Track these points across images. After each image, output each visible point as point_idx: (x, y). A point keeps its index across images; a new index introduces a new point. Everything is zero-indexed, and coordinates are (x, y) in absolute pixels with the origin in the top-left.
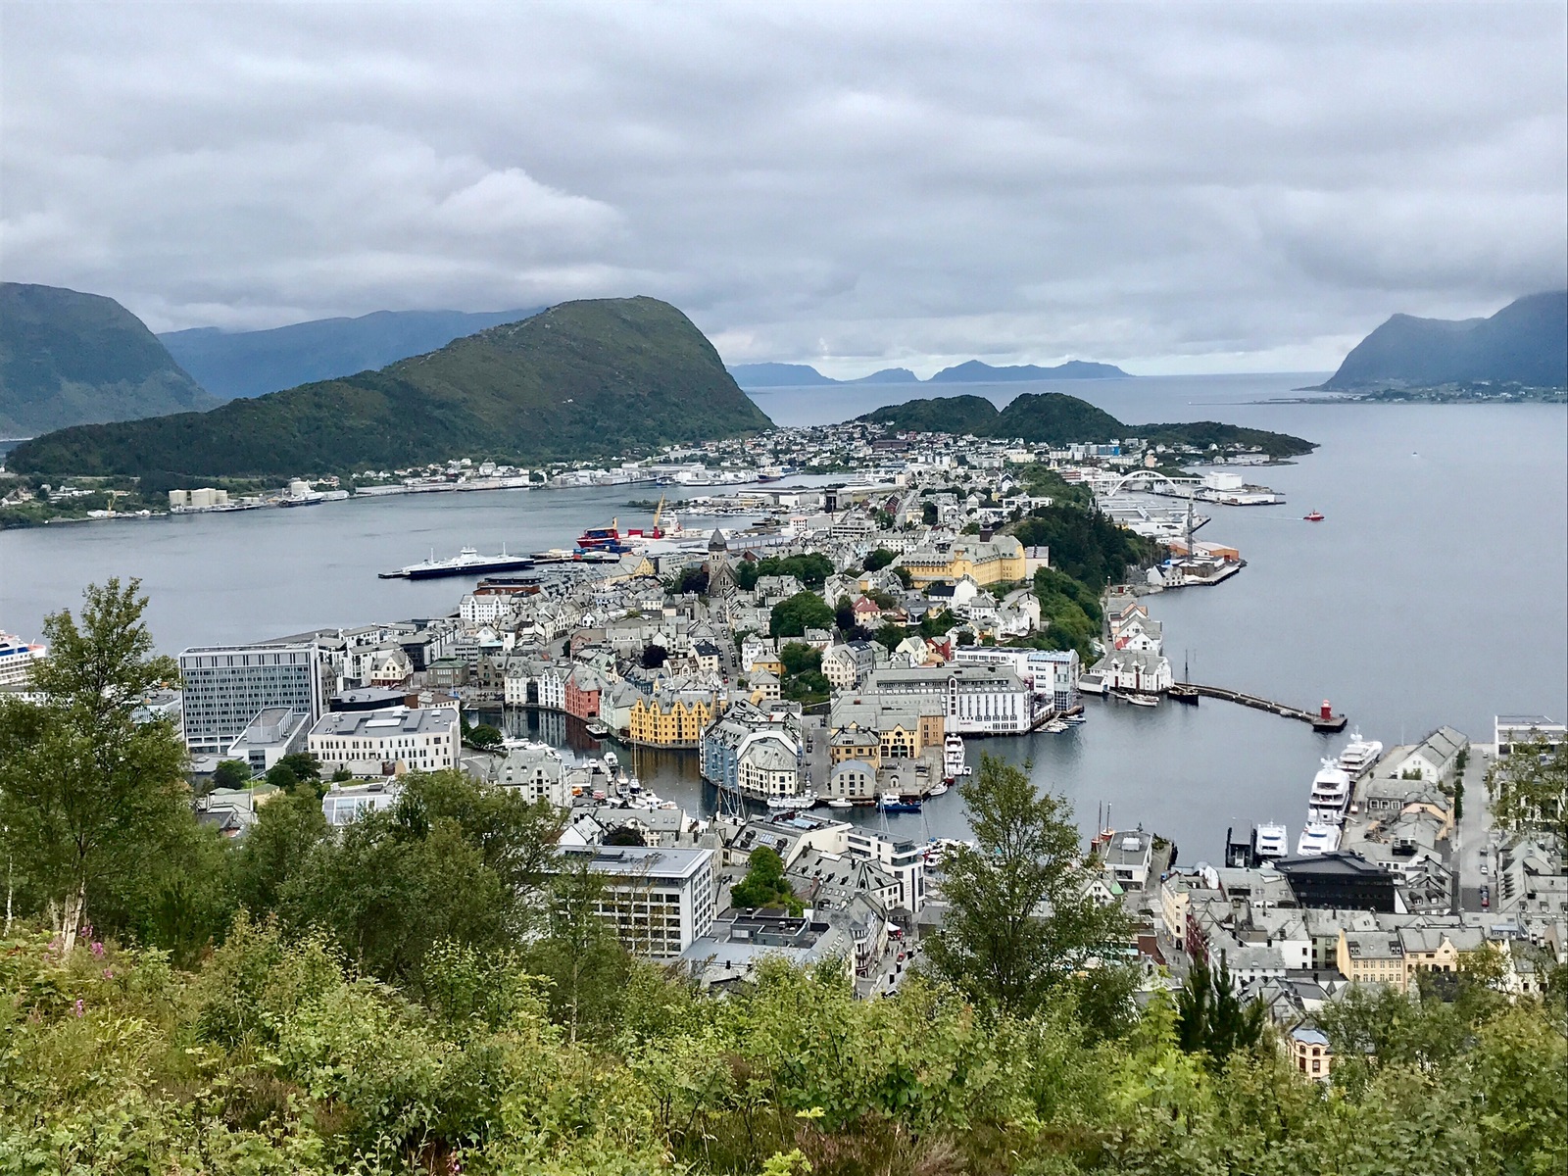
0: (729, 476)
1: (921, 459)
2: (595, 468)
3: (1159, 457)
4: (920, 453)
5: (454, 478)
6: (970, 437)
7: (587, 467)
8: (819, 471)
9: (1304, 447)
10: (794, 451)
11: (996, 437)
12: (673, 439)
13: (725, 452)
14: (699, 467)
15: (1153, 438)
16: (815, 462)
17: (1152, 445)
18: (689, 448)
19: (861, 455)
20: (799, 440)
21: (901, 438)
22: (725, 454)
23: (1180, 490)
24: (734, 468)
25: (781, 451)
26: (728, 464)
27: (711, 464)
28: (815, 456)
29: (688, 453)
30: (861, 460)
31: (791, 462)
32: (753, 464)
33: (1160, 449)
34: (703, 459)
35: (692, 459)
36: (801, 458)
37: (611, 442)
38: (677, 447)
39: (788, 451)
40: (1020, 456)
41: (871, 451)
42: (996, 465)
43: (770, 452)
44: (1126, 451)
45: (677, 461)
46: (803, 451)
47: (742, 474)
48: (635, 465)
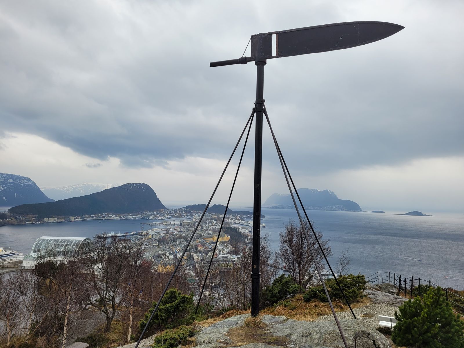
0: (160, 218)
1: (196, 216)
3: (239, 217)
5: (104, 217)
14: (153, 216)
16: (176, 216)
17: (238, 215)
20: (172, 211)
21: (192, 212)
22: (158, 214)
23: (245, 224)
24: (160, 216)
25: (169, 213)
27: (155, 215)
29: (151, 213)
30: (185, 216)
31: (171, 215)
32: (164, 216)
34: (153, 214)
35: (152, 214)
36: (173, 215)
39: (170, 213)
40: (214, 216)
41: (186, 214)
42: (210, 217)
43: (166, 213)
44: (233, 216)
45: (148, 215)
46: (173, 213)
47: (162, 218)
48: (140, 215)
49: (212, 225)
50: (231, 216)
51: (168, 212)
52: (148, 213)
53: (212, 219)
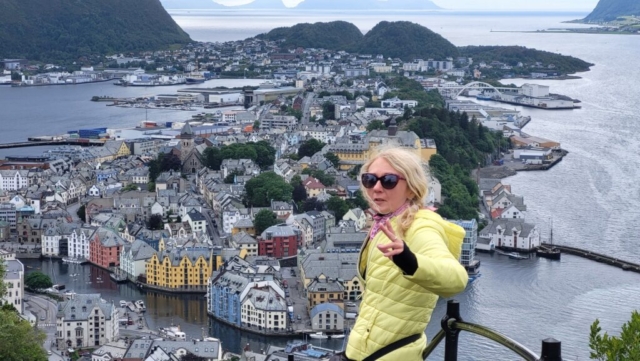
0: (165, 79)
1: (308, 68)
2: (60, 70)
3: (484, 71)
4: (307, 64)
6: (343, 53)
7: (54, 70)
8: (232, 75)
9: (584, 66)
10: (212, 60)
11: (362, 53)
13: (158, 60)
14: (140, 71)
15: (476, 56)
16: (228, 69)
17: (476, 61)
18: (131, 56)
19: (263, 64)
20: (214, 52)
21: (292, 52)
22: (158, 62)
23: (505, 97)
24: (166, 72)
25: (200, 61)
26: (161, 69)
27: (149, 69)
28: (228, 64)
29: (131, 60)
30: (265, 68)
31: (209, 68)
32: (182, 70)
33: (483, 65)
34: (142, 65)
35: (135, 65)
36: (218, 65)
37: (71, 50)
38: (122, 55)
39: (206, 60)
40: (380, 67)
41: (269, 62)
42: (364, 73)
43: (193, 60)
44: (457, 66)
45: (123, 66)
46: (218, 60)
47: (175, 77)
48: (91, 69)
49: (370, 105)
50: (450, 65)
51: (197, 54)
52: (121, 59)
53: (374, 75)
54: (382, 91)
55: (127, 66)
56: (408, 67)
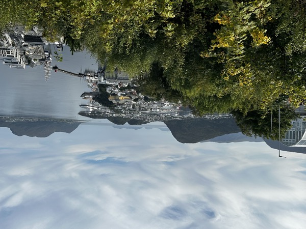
0: (169, 114)
4: (139, 117)
6: (131, 118)
8: (155, 114)
9: (79, 114)
11: (127, 118)
12: (179, 121)
16: (156, 116)
17: (103, 116)
18: (176, 119)
20: (159, 120)
21: (142, 119)
22: (170, 118)
24: (169, 116)
27: (172, 117)
33: (101, 115)
34: (174, 117)
37: (189, 121)
40: (124, 115)
41: (147, 117)
42: (127, 114)
44: (107, 115)
46: (158, 118)
47: (167, 115)
48: (184, 117)
49: (125, 108)
50: (109, 115)
51: (162, 119)
52: (179, 118)
53: (125, 113)
54: (122, 111)
55: (177, 117)
56: (118, 115)
